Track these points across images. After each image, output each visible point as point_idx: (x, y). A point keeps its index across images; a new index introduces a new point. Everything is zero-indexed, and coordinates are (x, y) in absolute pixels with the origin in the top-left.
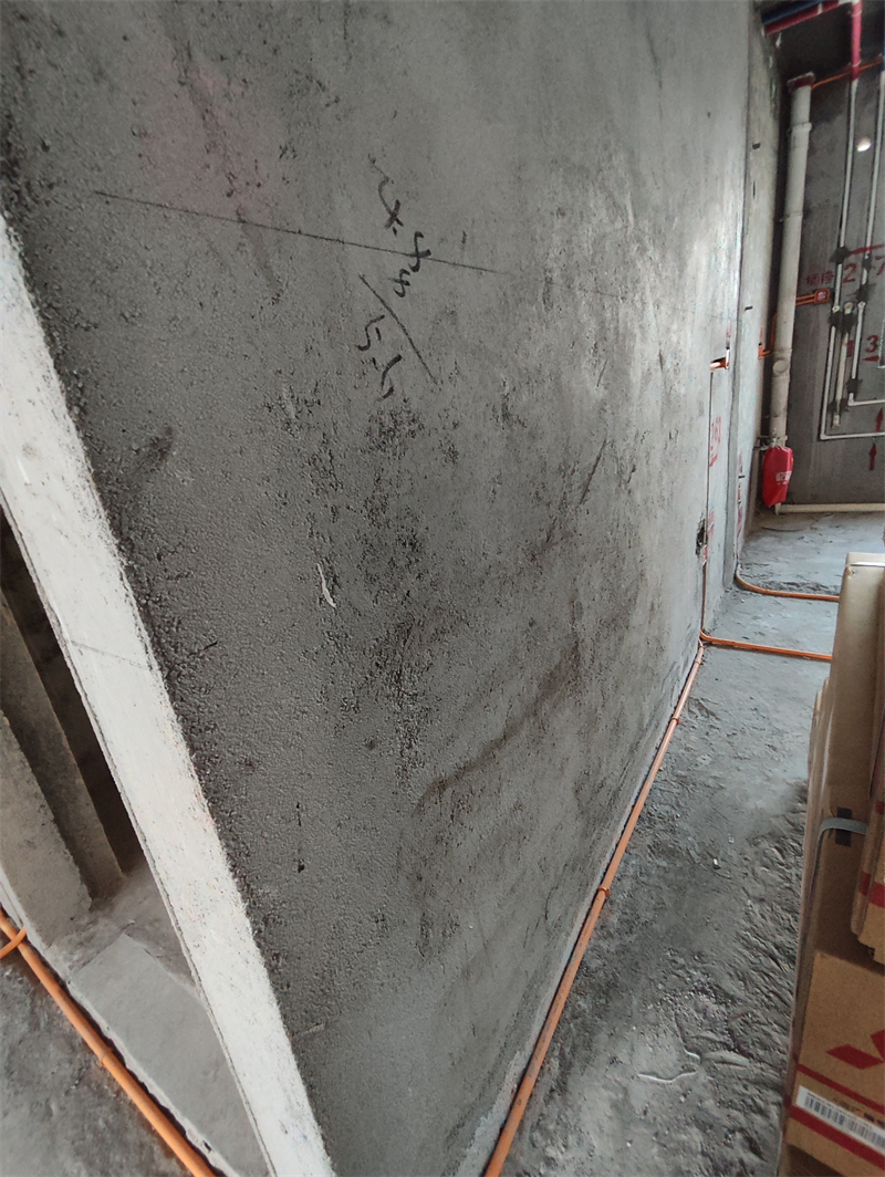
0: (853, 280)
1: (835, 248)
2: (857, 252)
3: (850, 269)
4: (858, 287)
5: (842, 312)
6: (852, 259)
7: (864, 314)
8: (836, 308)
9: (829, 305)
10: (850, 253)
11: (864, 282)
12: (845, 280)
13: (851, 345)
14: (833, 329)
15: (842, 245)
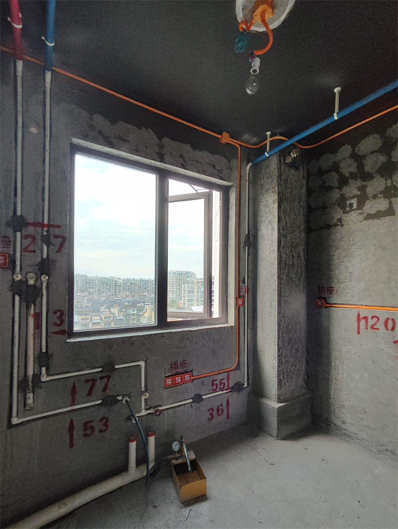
0: (34, 251)
1: (11, 213)
2: (36, 225)
3: (30, 240)
4: (39, 260)
5: (24, 282)
6: (30, 230)
7: (47, 287)
8: (18, 277)
9: (10, 272)
10: (28, 224)
11: (45, 256)
12: (24, 250)
13: (37, 316)
14: (17, 298)
15: (19, 213)
